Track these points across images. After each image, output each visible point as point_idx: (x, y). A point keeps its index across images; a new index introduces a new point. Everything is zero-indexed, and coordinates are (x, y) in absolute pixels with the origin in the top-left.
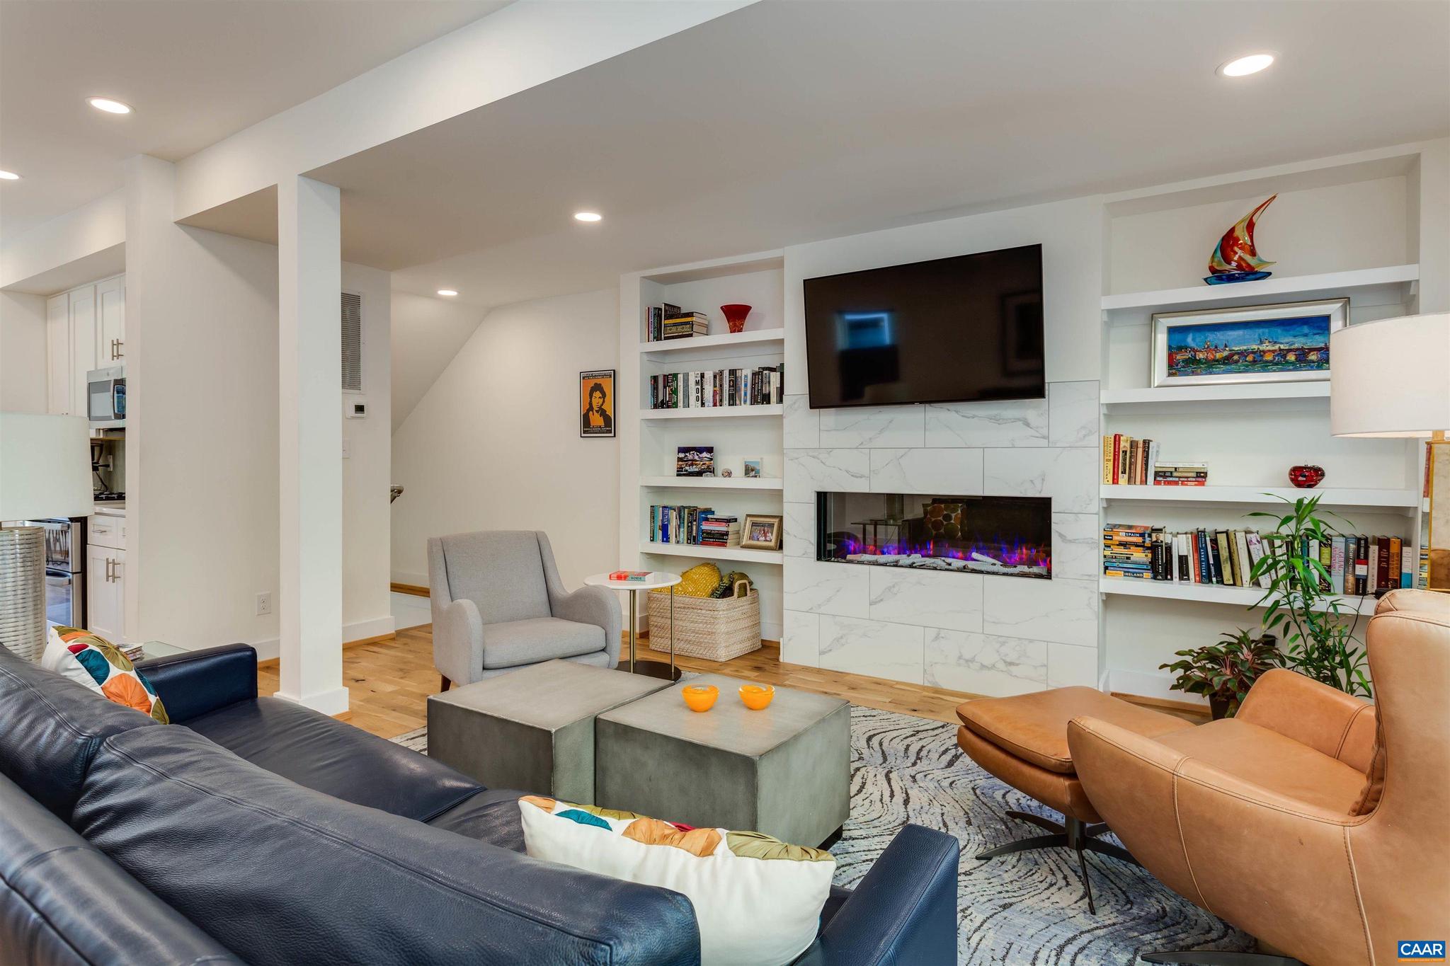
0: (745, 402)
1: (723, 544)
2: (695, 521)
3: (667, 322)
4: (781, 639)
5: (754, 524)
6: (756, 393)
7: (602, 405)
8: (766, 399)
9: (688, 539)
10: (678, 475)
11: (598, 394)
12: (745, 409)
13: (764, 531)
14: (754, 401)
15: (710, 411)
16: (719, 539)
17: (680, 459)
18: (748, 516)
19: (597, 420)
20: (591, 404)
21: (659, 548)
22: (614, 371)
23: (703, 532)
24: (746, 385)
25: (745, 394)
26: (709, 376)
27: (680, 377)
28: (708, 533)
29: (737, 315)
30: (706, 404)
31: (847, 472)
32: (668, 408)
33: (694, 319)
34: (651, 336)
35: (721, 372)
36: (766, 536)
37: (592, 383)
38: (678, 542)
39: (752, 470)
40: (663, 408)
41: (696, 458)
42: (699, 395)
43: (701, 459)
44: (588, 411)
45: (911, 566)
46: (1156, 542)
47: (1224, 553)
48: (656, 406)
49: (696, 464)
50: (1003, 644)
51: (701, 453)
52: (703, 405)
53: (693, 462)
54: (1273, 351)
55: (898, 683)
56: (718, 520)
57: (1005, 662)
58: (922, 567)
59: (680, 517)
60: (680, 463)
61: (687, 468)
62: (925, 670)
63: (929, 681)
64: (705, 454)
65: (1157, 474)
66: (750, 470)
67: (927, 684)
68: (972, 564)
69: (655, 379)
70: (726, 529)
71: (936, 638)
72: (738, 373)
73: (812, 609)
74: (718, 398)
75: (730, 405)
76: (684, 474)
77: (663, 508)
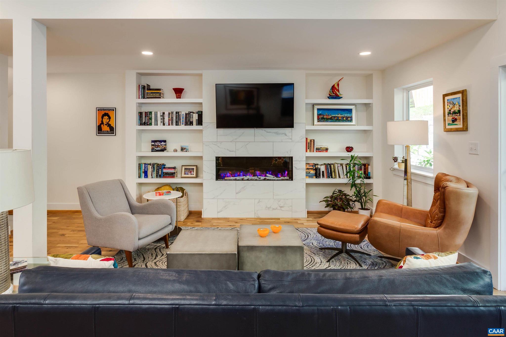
0: (183, 124)
1: (173, 177)
2: (160, 169)
3: (148, 91)
4: (202, 210)
5: (185, 169)
6: (187, 121)
7: (109, 122)
8: (192, 124)
9: (157, 176)
10: (152, 151)
11: (106, 117)
12: (182, 127)
13: (190, 171)
14: (186, 124)
15: (166, 127)
16: (172, 175)
17: (152, 145)
18: (182, 166)
19: (105, 128)
20: (102, 121)
21: (143, 180)
22: (115, 108)
23: (163, 173)
24: (183, 118)
25: (183, 121)
26: (167, 113)
27: (153, 113)
28: (166, 173)
29: (179, 92)
31: (228, 150)
32: (147, 125)
33: (161, 91)
34: (140, 96)
35: (172, 113)
36: (191, 173)
37: (103, 112)
38: (152, 177)
39: (185, 149)
40: (145, 125)
41: (159, 144)
42: (162, 120)
43: (162, 145)
44: (101, 124)
45: (248, 180)
46: (317, 168)
47: (333, 170)
48: (141, 124)
49: (159, 147)
50: (279, 201)
51: (161, 142)
52: (164, 124)
53: (158, 146)
54: (341, 117)
55: (247, 218)
56: (169, 168)
57: (280, 207)
58: (251, 180)
59: (153, 167)
60: (153, 146)
61: (156, 148)
62: (255, 213)
63: (256, 216)
64: (163, 143)
65: (316, 149)
66: (182, 149)
67: (256, 217)
68: (267, 178)
69: (141, 114)
70: (174, 171)
71: (259, 202)
72: (180, 113)
73: (214, 198)
74: (171, 122)
75: (176, 125)
76: (155, 151)
77: (145, 164)
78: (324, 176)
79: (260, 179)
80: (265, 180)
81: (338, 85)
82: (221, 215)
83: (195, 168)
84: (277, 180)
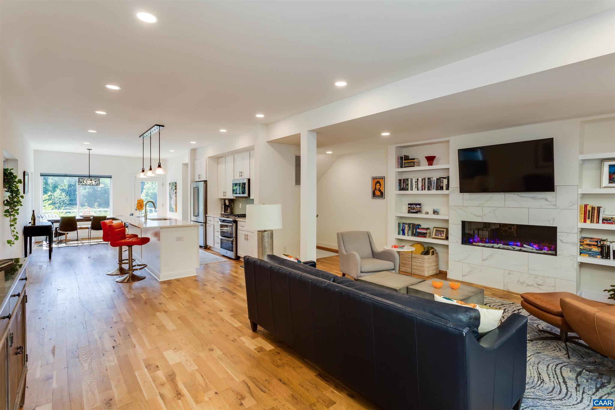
0: (434, 189)
1: (425, 237)
2: (415, 228)
3: (405, 161)
4: (448, 270)
5: (436, 231)
6: (438, 186)
7: (380, 188)
8: (442, 188)
9: (412, 234)
10: (408, 213)
11: (378, 184)
12: (434, 192)
13: (440, 233)
14: (437, 189)
15: (420, 192)
16: (424, 235)
17: (409, 207)
18: (434, 227)
19: (378, 193)
20: (376, 188)
21: (401, 237)
22: (384, 177)
23: (417, 232)
24: (434, 183)
25: (434, 186)
26: (420, 180)
27: (409, 180)
28: (419, 233)
29: (430, 160)
30: (419, 189)
31: (474, 214)
32: (405, 190)
33: (415, 161)
34: (399, 166)
35: (425, 179)
36: (441, 235)
37: (376, 180)
38: (408, 235)
39: (436, 212)
40: (403, 190)
41: (415, 207)
42: (416, 186)
43: (417, 208)
44: (375, 190)
45: (499, 248)
46: (603, 244)
48: (400, 190)
50: (536, 278)
51: (417, 205)
52: (418, 190)
53: (414, 208)
55: (493, 288)
56: (423, 229)
57: (538, 284)
58: (503, 249)
59: (409, 227)
60: (409, 209)
61: (412, 210)
62: (504, 285)
63: (506, 289)
65: (604, 219)
66: (435, 212)
68: (523, 249)
69: (400, 180)
70: (426, 232)
71: (509, 274)
72: (431, 179)
73: (459, 261)
74: (423, 187)
75: (428, 190)
76: (411, 213)
77: (403, 223)
79: (513, 249)
80: (520, 250)
83: (445, 230)
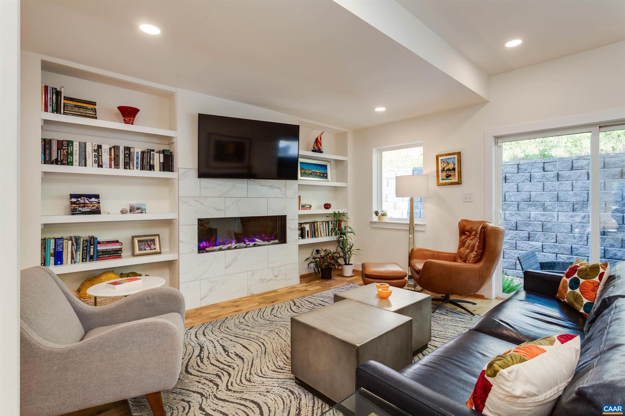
0: (137, 168)
1: (119, 257)
5: (139, 241)
6: (144, 163)
8: (151, 168)
9: (83, 259)
10: (73, 214)
12: (136, 172)
13: (148, 244)
14: (143, 168)
15: (106, 171)
16: (116, 254)
17: (72, 203)
18: (134, 237)
23: (98, 251)
24: (137, 158)
25: (137, 163)
26: (105, 148)
27: (76, 144)
28: (103, 252)
29: (128, 113)
30: (104, 166)
31: (215, 208)
32: (62, 165)
33: (96, 107)
34: (50, 108)
35: (117, 147)
36: (150, 247)
38: (75, 262)
39: (137, 209)
40: (57, 164)
41: (87, 202)
42: (97, 159)
43: (91, 203)
45: (236, 248)
46: (303, 227)
47: (316, 228)
48: (45, 162)
49: (87, 206)
50: (274, 270)
51: (90, 198)
52: (100, 166)
53: (85, 205)
54: (319, 173)
56: (109, 242)
57: (274, 276)
58: (241, 248)
60: (74, 205)
61: (80, 209)
62: (248, 290)
64: (93, 199)
65: (302, 206)
66: (133, 210)
67: (249, 295)
68: (257, 243)
69: (47, 142)
70: (119, 247)
71: (252, 275)
72: (132, 150)
73: (196, 278)
74: (113, 162)
75: (125, 168)
76: (78, 214)
77: (55, 239)
78: (309, 236)
79: (249, 246)
81: (321, 138)
82: (205, 303)
84: (268, 245)
